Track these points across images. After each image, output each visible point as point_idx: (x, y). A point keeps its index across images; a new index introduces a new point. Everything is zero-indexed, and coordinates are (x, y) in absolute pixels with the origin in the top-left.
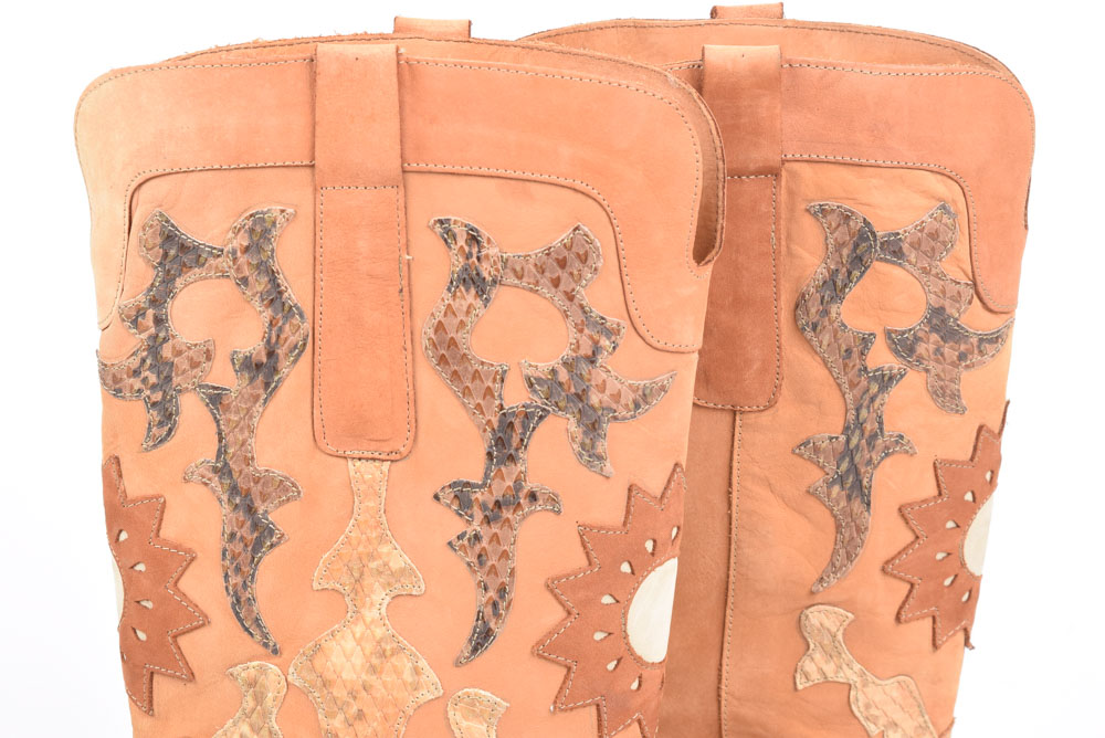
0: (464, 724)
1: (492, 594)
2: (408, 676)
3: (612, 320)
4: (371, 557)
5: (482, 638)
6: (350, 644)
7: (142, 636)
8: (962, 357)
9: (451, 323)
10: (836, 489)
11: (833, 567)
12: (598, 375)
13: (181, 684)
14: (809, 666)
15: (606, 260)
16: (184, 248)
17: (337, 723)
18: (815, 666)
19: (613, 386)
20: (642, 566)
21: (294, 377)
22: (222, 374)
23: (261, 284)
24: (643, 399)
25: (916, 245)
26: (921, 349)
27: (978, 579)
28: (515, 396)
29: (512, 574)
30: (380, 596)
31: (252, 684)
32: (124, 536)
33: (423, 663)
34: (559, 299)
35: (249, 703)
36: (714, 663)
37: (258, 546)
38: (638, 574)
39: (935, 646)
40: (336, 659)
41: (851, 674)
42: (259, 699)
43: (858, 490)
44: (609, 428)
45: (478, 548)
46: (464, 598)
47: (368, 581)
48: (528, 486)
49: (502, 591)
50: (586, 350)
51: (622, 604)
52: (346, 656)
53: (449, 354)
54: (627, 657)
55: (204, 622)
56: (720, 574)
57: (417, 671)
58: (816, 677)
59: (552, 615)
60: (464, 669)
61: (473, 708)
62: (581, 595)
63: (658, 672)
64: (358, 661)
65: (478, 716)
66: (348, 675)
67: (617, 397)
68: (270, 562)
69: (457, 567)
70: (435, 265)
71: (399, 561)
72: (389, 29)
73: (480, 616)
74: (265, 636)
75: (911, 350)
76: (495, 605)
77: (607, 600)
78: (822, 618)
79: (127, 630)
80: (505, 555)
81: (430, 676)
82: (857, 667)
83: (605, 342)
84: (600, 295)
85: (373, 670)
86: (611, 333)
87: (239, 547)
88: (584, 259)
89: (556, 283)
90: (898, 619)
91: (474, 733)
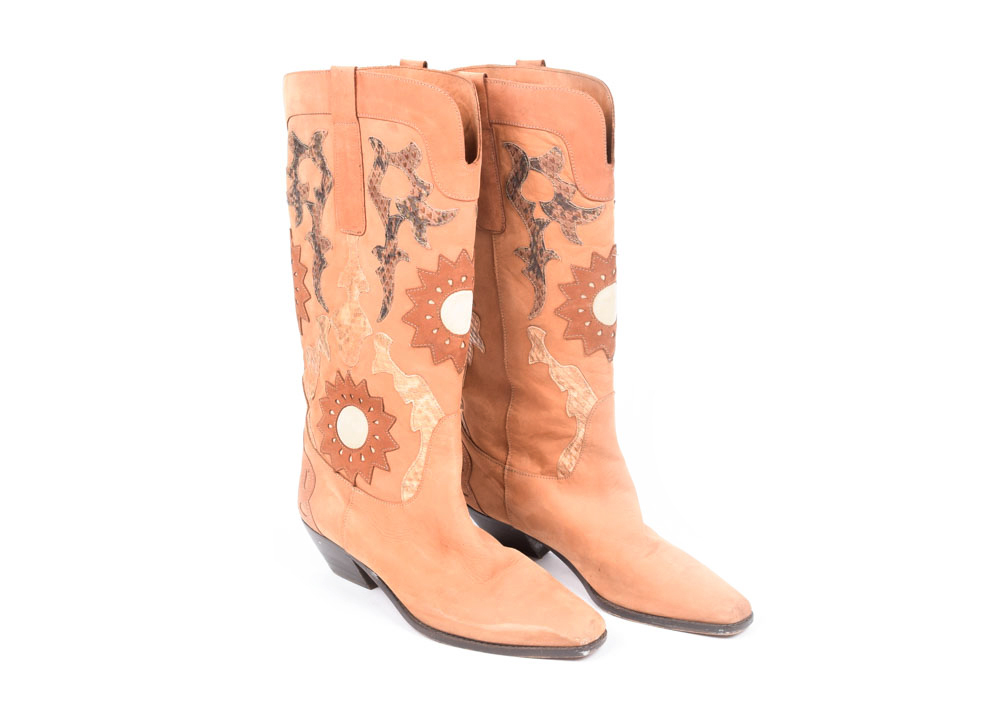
0: (379, 347)
1: (387, 293)
2: (362, 325)
3: (426, 183)
4: (354, 275)
5: (384, 311)
6: (348, 310)
8: (575, 218)
9: (374, 180)
10: (531, 273)
11: (535, 309)
12: (421, 205)
13: (307, 322)
14: (533, 354)
15: (423, 158)
16: (300, 146)
17: (342, 342)
18: (535, 354)
19: (428, 211)
20: (447, 291)
21: (330, 198)
22: (312, 197)
23: (319, 162)
24: (443, 218)
25: (545, 164)
26: (555, 212)
28: (394, 211)
29: (394, 285)
31: (322, 324)
33: (367, 321)
34: (406, 173)
37: (321, 267)
38: (445, 293)
39: (587, 354)
41: (548, 360)
42: (323, 330)
43: (540, 275)
44: (427, 229)
45: (383, 274)
47: (353, 285)
48: (398, 249)
49: (390, 293)
50: (416, 194)
51: (438, 305)
53: (374, 192)
54: (441, 328)
55: (310, 297)
57: (365, 324)
58: (536, 360)
59: (408, 306)
60: (379, 324)
61: (382, 341)
62: (419, 298)
64: (349, 317)
65: (383, 344)
66: (346, 322)
67: (430, 215)
68: (324, 272)
70: (370, 156)
71: (363, 277)
72: (398, 65)
73: (383, 302)
74: (323, 304)
75: (551, 213)
76: (388, 298)
77: (431, 302)
78: (535, 333)
80: (391, 277)
81: (369, 326)
82: (550, 357)
83: (424, 192)
84: (421, 172)
86: (425, 188)
87: (317, 268)
88: (414, 156)
89: (405, 165)
90: (564, 338)
91: (383, 352)
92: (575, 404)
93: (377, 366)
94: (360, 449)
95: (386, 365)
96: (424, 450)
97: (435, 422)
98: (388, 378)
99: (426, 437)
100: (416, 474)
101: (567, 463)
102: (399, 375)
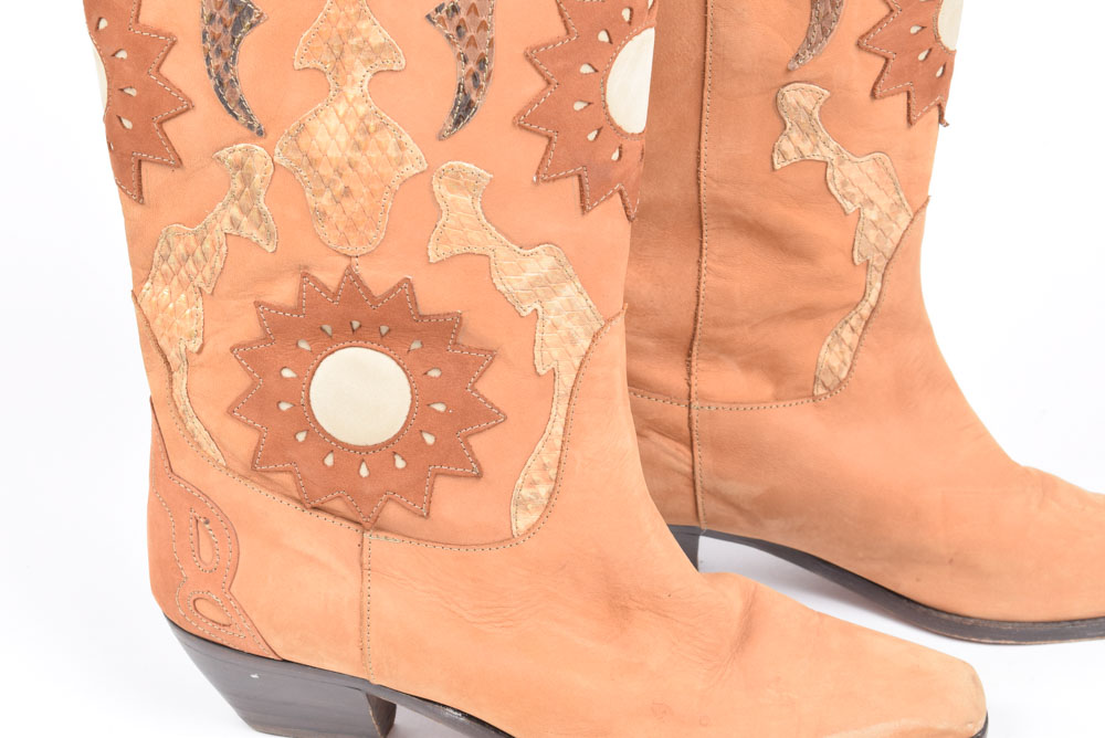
0: (450, 196)
1: (472, 65)
2: (392, 152)
4: (351, 33)
5: (464, 110)
6: (333, 123)
7: (128, 124)
11: (809, 44)
13: (169, 170)
14: (786, 145)
17: (325, 201)
18: (792, 145)
20: (620, 36)
27: (952, 54)
29: (491, 44)
30: (361, 73)
31: (239, 166)
32: (103, 24)
33: (406, 138)
35: (237, 185)
36: (692, 146)
37: (238, 26)
38: (617, 41)
39: (910, 122)
40: (321, 138)
41: (827, 152)
42: (247, 180)
45: (456, 20)
46: (444, 71)
47: (349, 57)
49: (482, 62)
51: (601, 73)
52: (330, 133)
54: (607, 126)
55: (189, 107)
56: (696, 56)
57: (401, 146)
58: (793, 156)
59: (531, 85)
60: (447, 143)
61: (458, 181)
62: (560, 64)
63: (638, 143)
64: (343, 139)
65: (464, 188)
66: (333, 153)
68: (250, 43)
69: (436, 40)
71: (378, 36)
73: (461, 89)
74: (249, 117)
76: (475, 77)
77: (586, 69)
78: (799, 97)
79: (112, 120)
80: (483, 26)
81: (414, 150)
82: (833, 144)
85: (358, 146)
87: (218, 29)
90: (873, 95)
91: (460, 205)
92: (872, 234)
93: (448, 241)
94: (391, 441)
95: (474, 236)
96: (560, 409)
97: (586, 343)
98: (477, 264)
99: (566, 380)
100: (545, 467)
101: (836, 364)
102: (503, 254)
